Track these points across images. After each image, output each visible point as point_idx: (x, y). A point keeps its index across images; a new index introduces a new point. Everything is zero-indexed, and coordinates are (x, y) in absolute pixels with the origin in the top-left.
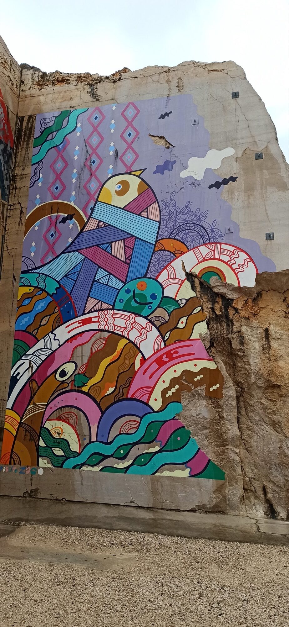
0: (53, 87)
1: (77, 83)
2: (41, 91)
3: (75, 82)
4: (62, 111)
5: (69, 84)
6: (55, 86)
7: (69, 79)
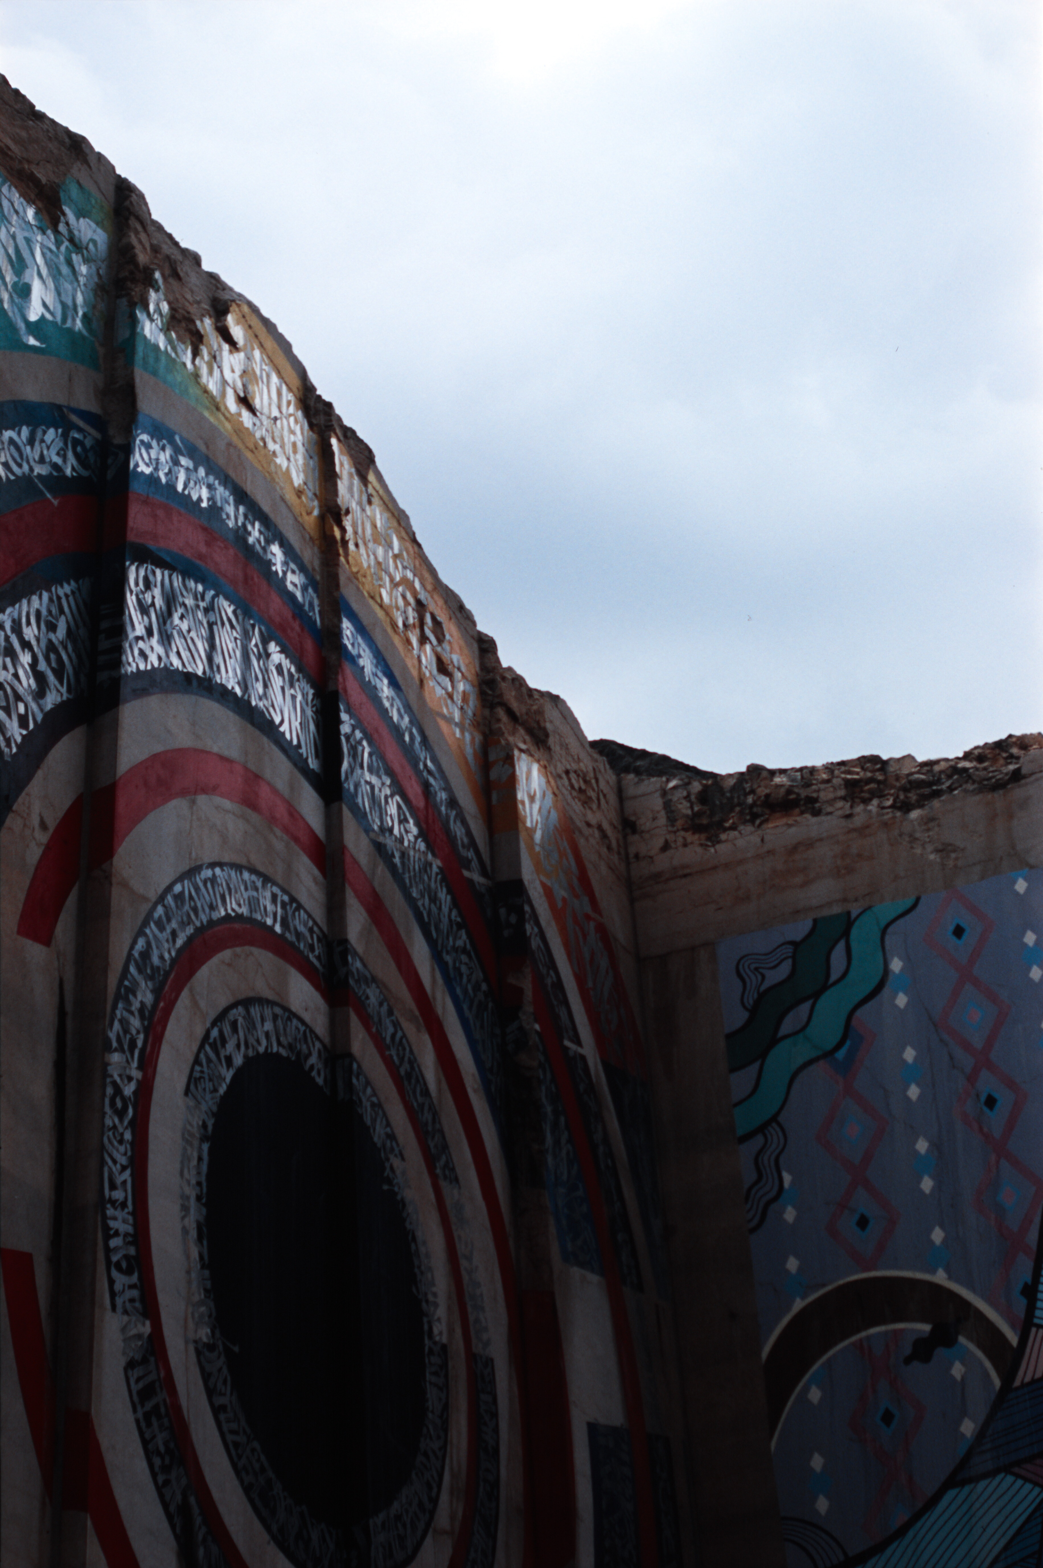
0: (760, 832)
1: (852, 807)
2: (712, 850)
3: (840, 804)
4: (815, 921)
5: (817, 813)
6: (764, 826)
7: (815, 795)
